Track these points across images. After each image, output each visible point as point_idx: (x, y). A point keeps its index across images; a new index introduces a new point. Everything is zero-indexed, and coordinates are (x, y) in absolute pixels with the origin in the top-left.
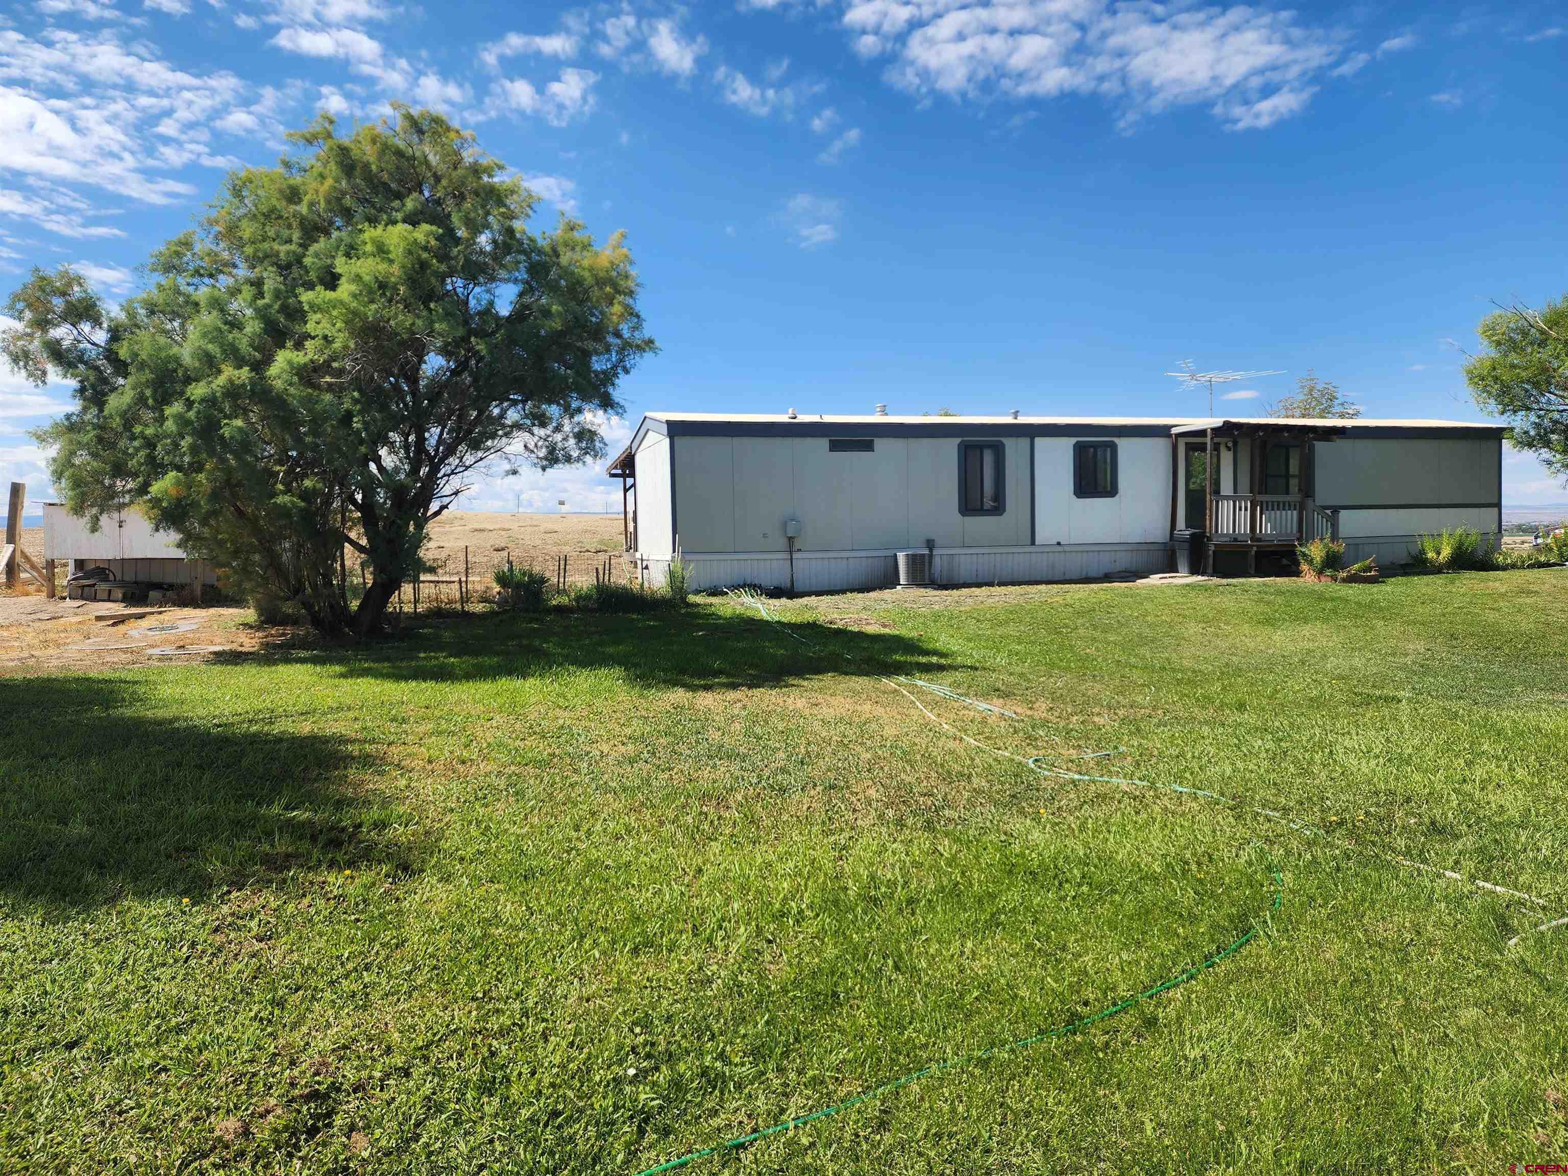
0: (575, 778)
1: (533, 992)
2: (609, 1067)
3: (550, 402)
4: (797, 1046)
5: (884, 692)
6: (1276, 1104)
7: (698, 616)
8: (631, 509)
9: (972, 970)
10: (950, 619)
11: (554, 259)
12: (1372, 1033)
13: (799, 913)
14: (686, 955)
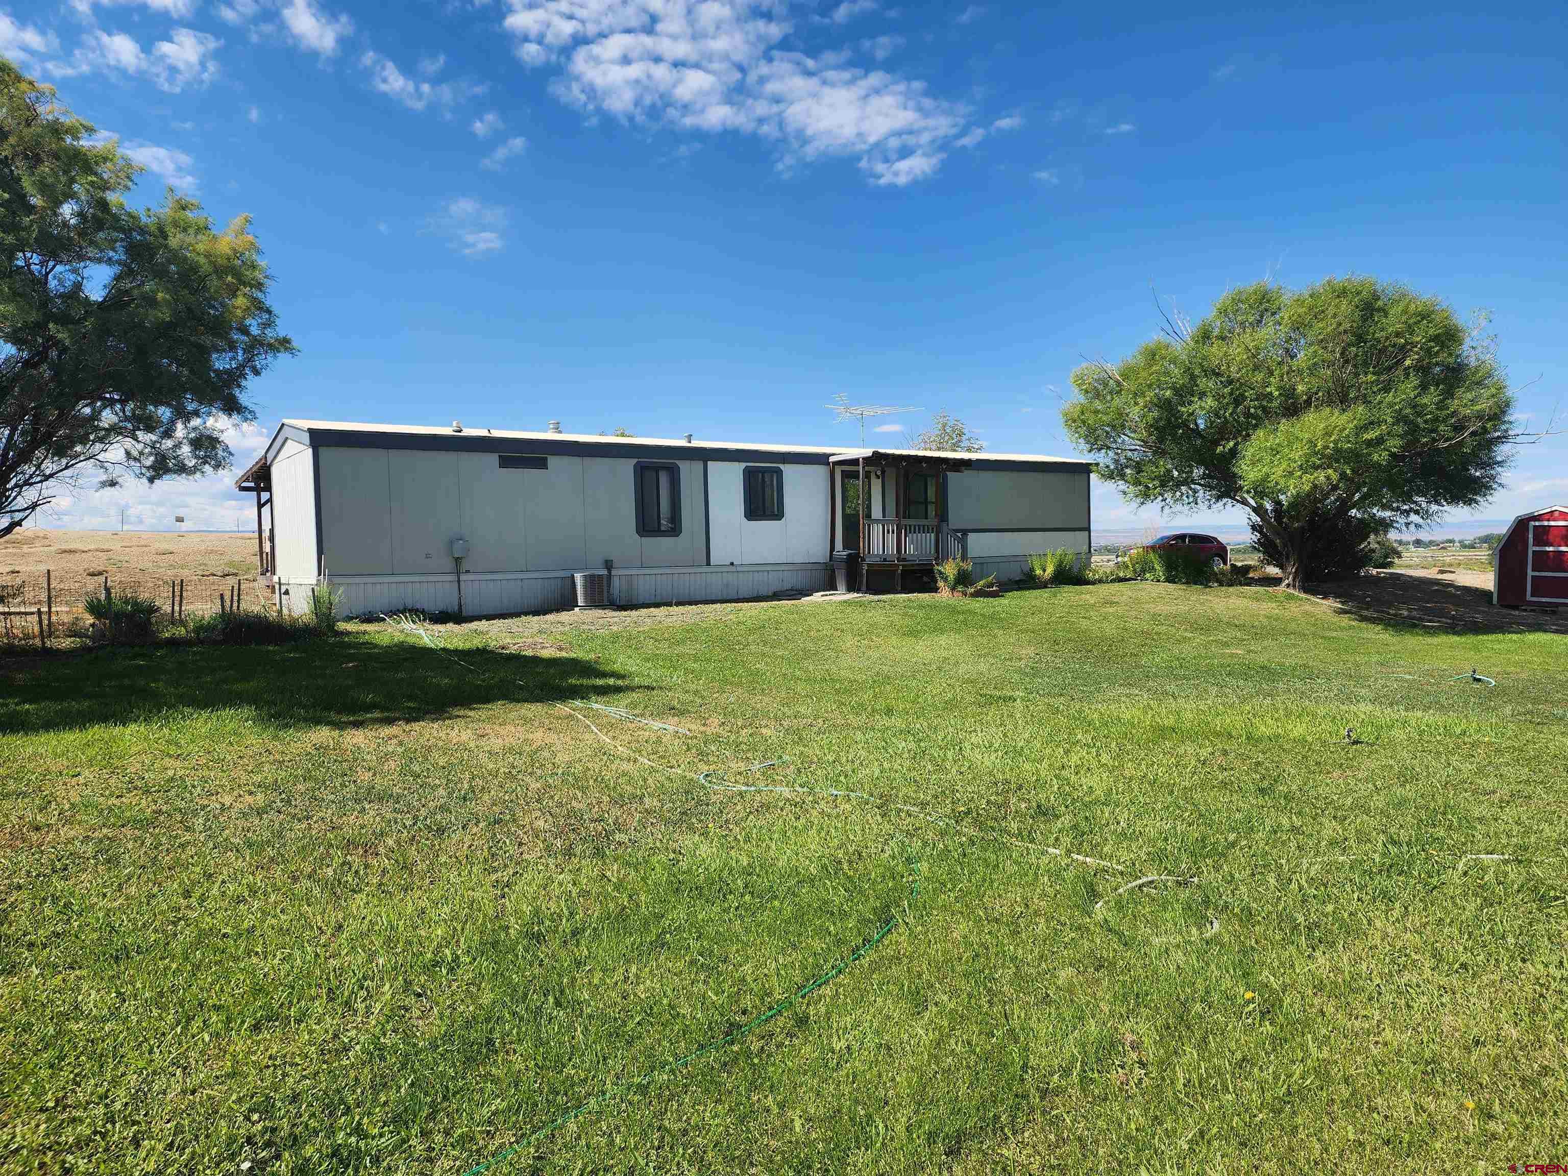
0: (188, 837)
1: (122, 1092)
2: (218, 1165)
3: (157, 403)
4: (445, 1104)
5: (559, 718)
6: (909, 1080)
7: (349, 645)
8: (266, 527)
9: (635, 995)
10: (629, 639)
11: (161, 240)
12: (989, 1001)
13: (453, 961)
14: (318, 1024)
